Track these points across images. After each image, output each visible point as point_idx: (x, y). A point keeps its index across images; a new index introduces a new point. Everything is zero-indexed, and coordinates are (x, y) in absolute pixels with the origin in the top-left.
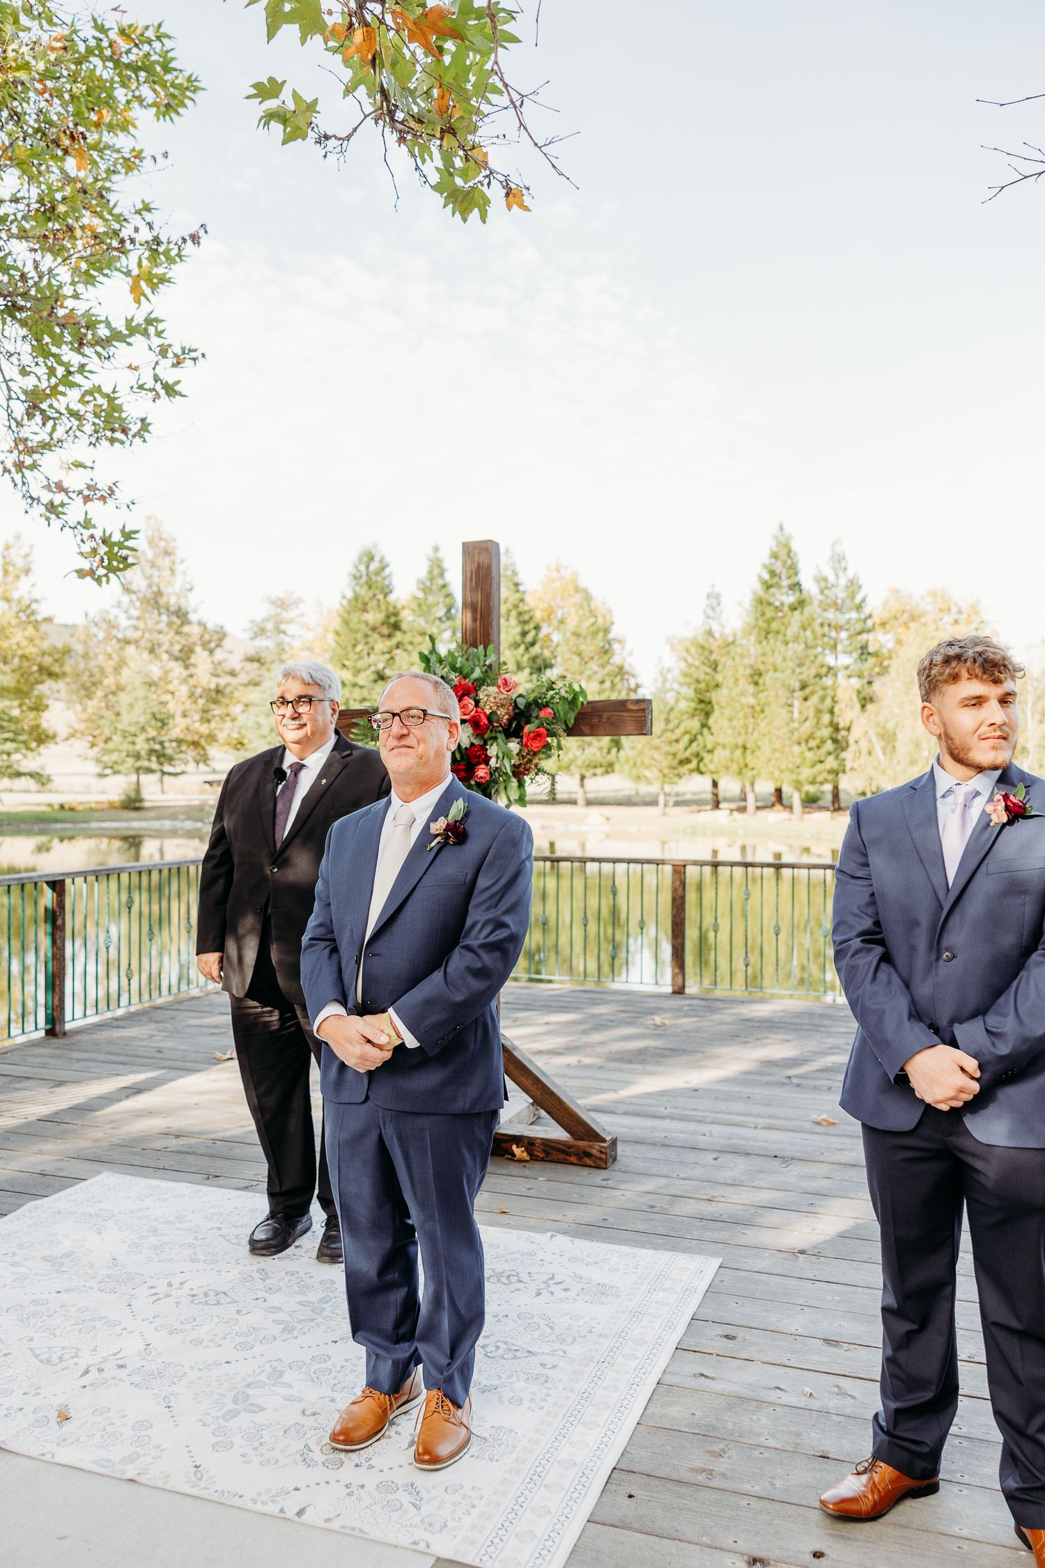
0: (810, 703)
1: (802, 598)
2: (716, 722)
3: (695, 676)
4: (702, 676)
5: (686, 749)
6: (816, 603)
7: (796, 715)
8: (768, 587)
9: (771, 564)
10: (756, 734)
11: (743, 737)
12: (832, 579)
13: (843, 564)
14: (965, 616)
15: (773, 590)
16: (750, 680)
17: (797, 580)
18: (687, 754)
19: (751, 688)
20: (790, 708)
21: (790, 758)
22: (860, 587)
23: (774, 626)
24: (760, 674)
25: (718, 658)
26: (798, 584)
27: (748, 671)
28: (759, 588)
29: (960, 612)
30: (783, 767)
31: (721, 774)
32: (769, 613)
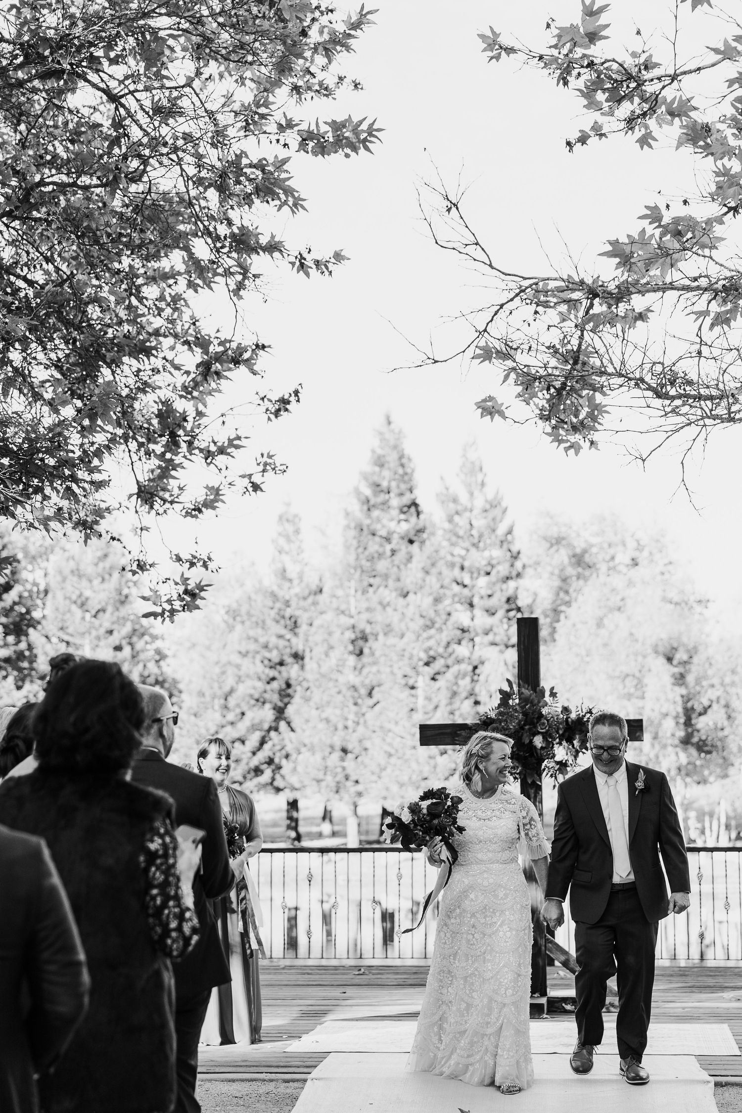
0: (442, 682)
1: (421, 525)
2: (298, 712)
3: (262, 640)
4: (273, 640)
5: (254, 753)
6: (440, 533)
7: (421, 702)
8: (368, 506)
9: (374, 473)
10: (361, 729)
11: (341, 733)
12: (464, 498)
13: (480, 477)
14: (646, 553)
15: (376, 513)
16: (351, 648)
17: (413, 496)
18: (255, 761)
19: (352, 660)
20: (413, 692)
21: (414, 765)
22: (505, 511)
23: (382, 566)
24: (365, 638)
25: (298, 613)
26: (414, 504)
27: (350, 635)
28: (356, 508)
29: (640, 548)
30: (405, 778)
31: (308, 791)
32: (374, 546)
